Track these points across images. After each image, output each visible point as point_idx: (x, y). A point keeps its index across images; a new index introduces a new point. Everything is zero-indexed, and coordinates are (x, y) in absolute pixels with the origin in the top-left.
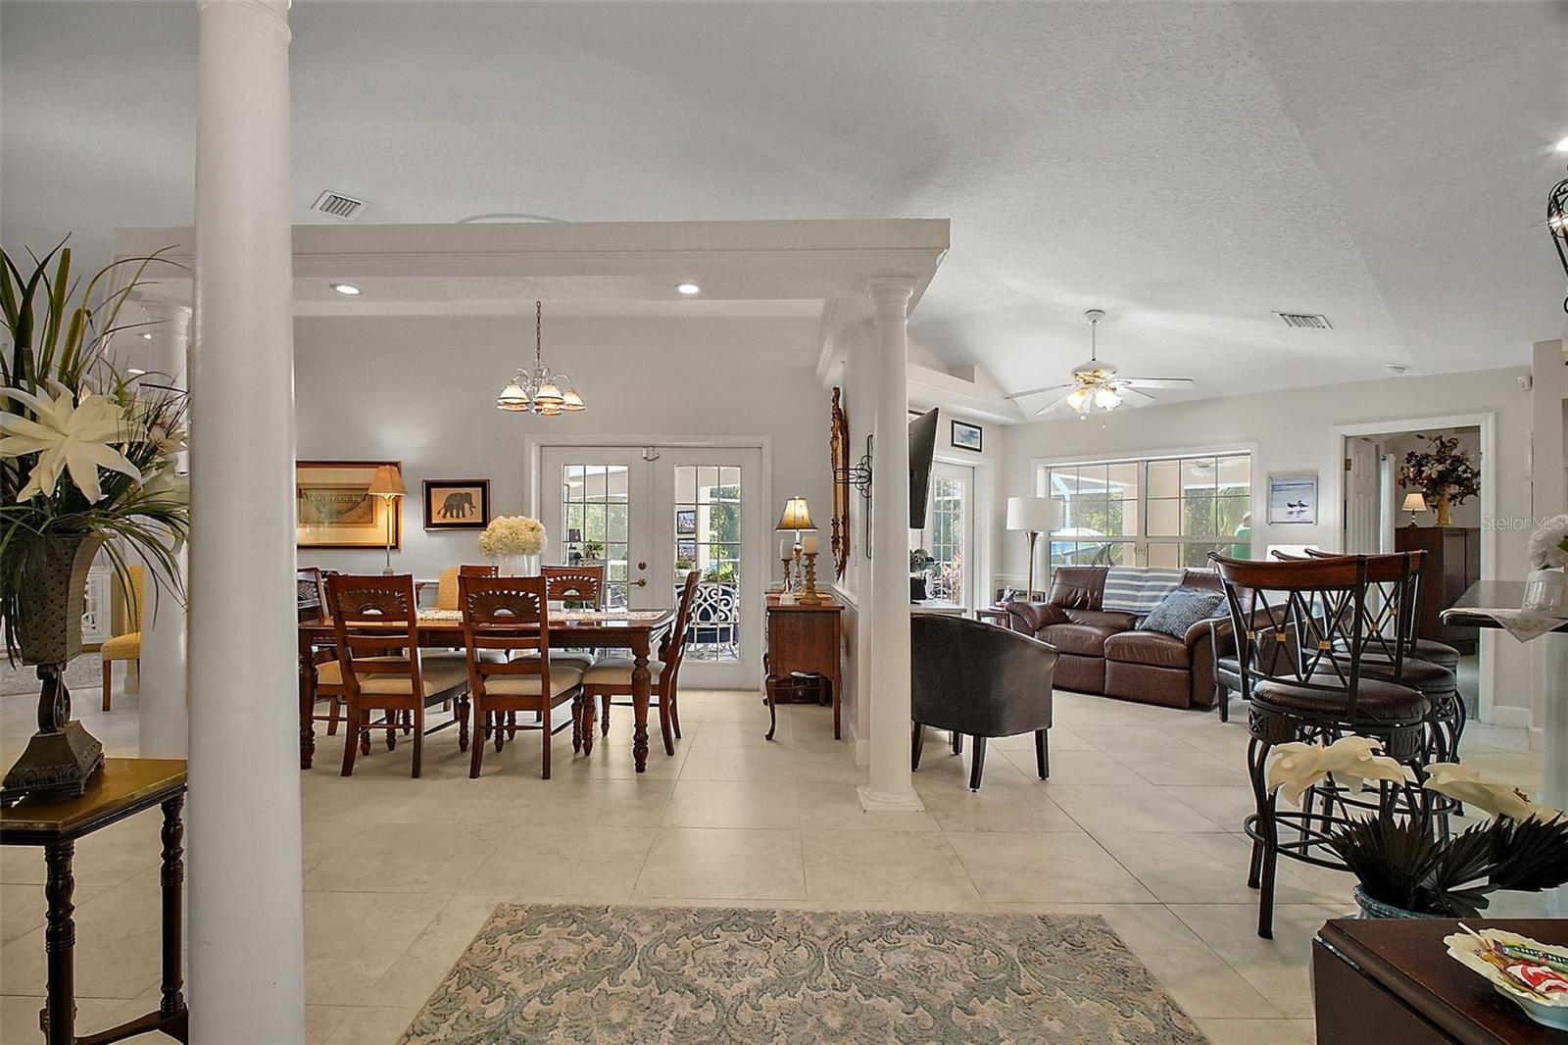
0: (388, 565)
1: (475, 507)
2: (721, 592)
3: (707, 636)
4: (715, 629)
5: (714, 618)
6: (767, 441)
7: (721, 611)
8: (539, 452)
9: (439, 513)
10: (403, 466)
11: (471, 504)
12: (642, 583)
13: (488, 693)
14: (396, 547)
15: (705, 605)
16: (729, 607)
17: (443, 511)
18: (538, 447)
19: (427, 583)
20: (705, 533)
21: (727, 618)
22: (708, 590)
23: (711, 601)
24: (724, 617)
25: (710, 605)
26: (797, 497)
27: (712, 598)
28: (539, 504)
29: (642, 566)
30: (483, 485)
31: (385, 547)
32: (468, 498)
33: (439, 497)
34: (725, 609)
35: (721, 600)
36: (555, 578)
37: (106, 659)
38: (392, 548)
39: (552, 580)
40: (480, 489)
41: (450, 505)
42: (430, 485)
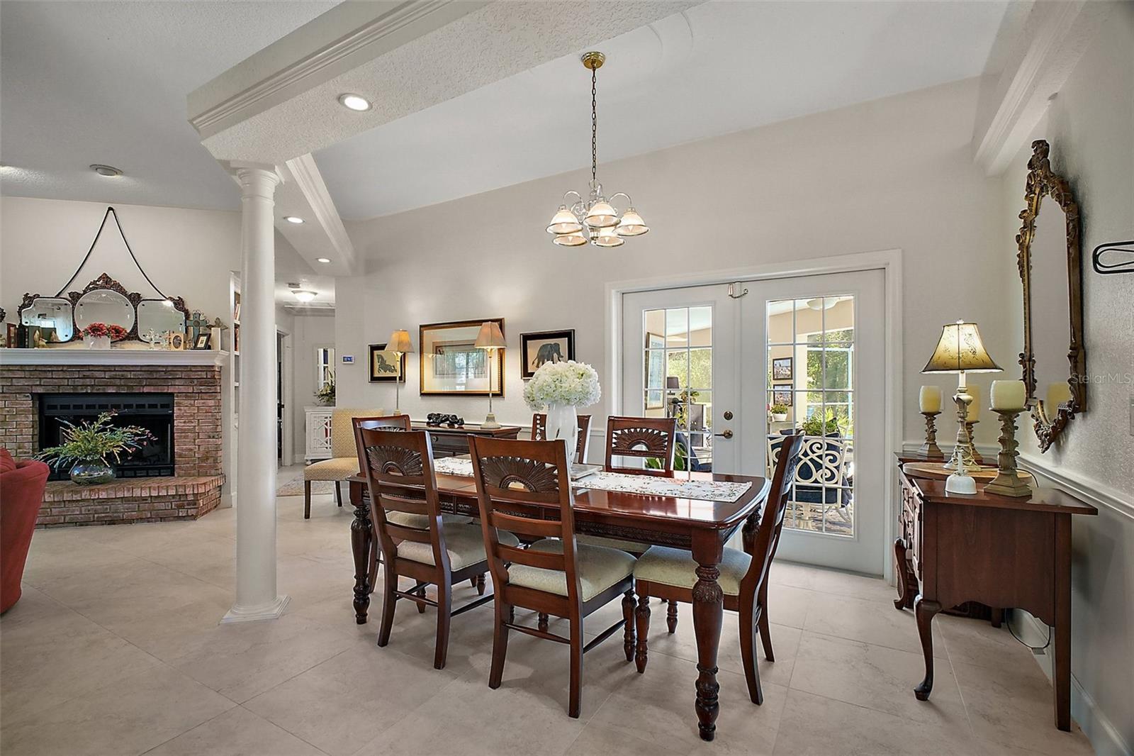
0: (491, 411)
1: (562, 357)
2: (825, 446)
3: (810, 495)
4: (821, 488)
5: (816, 475)
6: (893, 259)
7: (826, 468)
8: (621, 300)
9: (533, 363)
10: (506, 322)
11: (559, 354)
12: (728, 435)
13: (511, 581)
14: (500, 394)
15: (806, 460)
16: (836, 464)
17: (536, 362)
18: (619, 296)
19: (523, 427)
20: (803, 379)
21: (833, 476)
22: (809, 443)
23: (814, 456)
24: (829, 474)
25: (812, 460)
26: (961, 322)
27: (814, 452)
28: (620, 351)
29: (728, 416)
30: (569, 335)
31: (488, 395)
32: (556, 348)
33: (534, 348)
34: (831, 466)
35: (827, 455)
36: (622, 430)
37: (307, 479)
38: (494, 395)
39: (619, 432)
40: (567, 339)
41: (541, 356)
42: (526, 338)
